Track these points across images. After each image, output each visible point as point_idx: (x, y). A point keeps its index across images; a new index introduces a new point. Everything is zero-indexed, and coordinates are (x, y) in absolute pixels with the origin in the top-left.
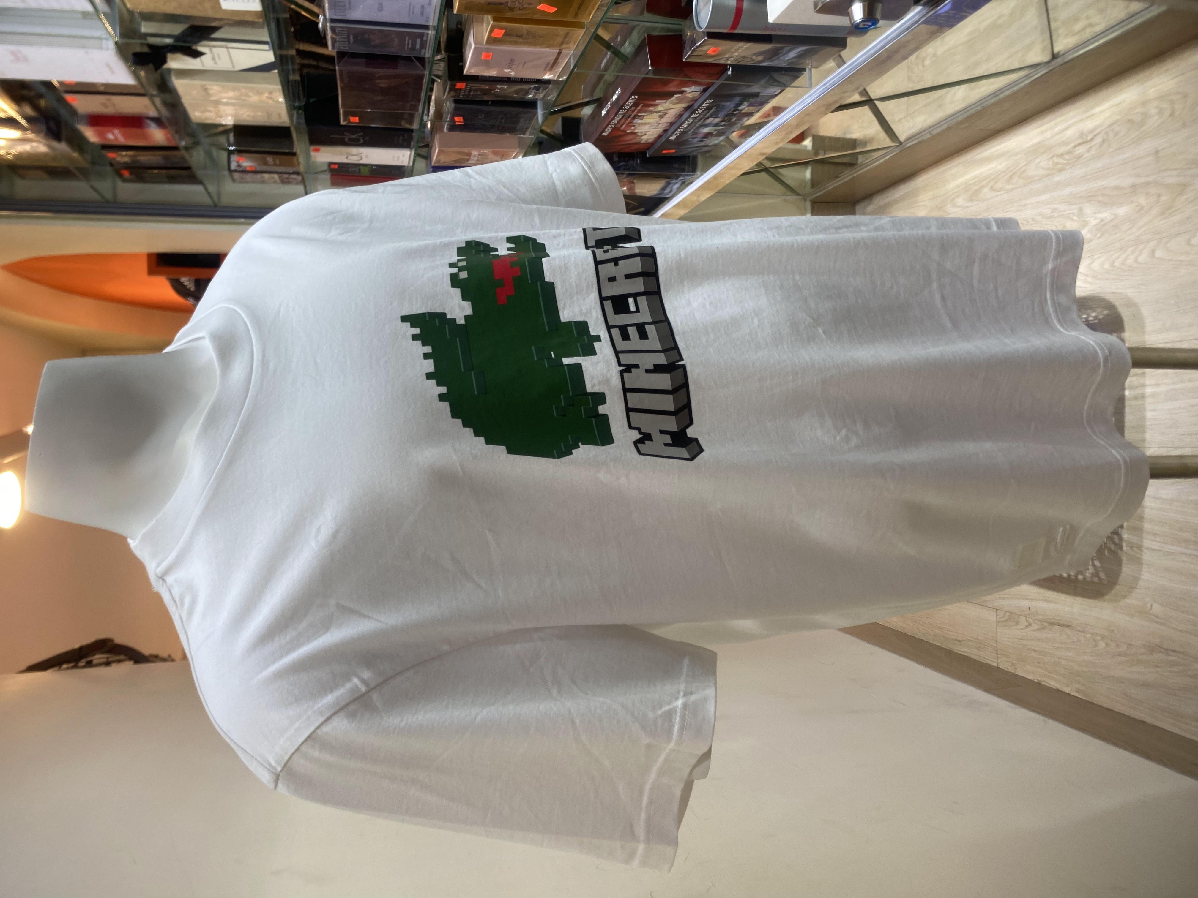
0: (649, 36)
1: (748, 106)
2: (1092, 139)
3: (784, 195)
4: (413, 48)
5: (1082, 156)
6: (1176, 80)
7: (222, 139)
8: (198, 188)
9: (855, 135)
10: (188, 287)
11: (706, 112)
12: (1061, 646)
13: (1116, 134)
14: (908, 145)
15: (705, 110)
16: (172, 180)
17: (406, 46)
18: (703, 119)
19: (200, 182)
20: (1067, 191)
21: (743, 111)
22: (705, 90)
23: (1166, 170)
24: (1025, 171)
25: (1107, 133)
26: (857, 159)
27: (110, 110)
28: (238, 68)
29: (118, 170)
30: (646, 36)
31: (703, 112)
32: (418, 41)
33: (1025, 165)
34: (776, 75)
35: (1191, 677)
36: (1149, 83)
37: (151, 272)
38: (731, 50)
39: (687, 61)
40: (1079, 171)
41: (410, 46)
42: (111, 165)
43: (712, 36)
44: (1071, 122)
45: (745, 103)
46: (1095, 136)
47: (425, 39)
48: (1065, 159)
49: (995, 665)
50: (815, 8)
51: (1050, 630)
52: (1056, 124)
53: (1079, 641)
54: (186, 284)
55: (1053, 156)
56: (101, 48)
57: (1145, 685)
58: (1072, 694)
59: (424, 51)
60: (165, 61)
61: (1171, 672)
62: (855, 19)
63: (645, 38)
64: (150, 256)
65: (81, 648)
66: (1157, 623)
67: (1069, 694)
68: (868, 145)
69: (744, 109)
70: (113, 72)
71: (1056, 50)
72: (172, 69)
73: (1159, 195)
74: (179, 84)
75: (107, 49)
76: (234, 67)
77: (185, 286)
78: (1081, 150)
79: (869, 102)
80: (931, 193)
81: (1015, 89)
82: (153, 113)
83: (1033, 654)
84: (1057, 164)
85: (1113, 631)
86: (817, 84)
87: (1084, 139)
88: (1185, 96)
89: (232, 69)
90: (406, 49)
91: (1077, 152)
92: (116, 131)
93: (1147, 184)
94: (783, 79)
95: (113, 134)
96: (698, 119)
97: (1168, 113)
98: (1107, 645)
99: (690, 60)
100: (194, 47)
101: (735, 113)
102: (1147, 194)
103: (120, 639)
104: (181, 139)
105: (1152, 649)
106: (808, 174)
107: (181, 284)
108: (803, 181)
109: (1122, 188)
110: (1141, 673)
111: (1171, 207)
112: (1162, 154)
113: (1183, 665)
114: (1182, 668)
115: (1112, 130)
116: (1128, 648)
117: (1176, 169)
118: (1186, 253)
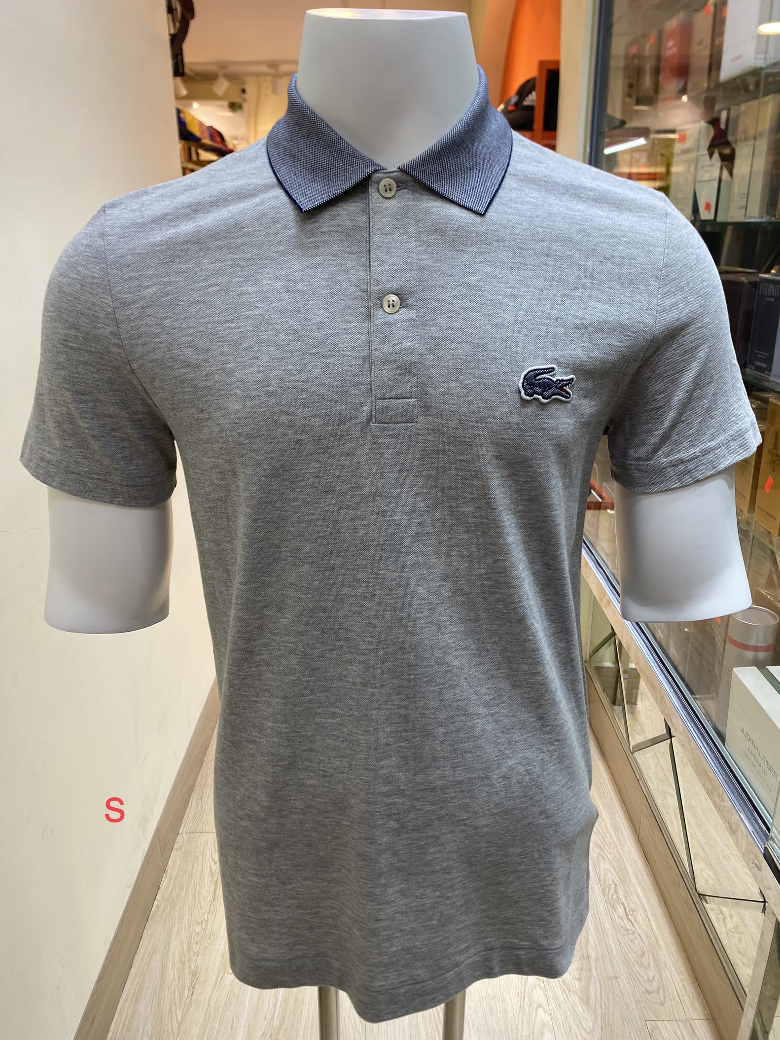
2: (629, 920)
3: (591, 644)
5: (615, 911)
6: (676, 994)
9: (639, 703)
10: (526, 98)
12: (197, 892)
13: (631, 941)
14: (630, 758)
23: (601, 986)
24: (604, 859)
25: (633, 933)
26: (619, 705)
29: (639, 40)
33: (608, 859)
35: (170, 1008)
36: (674, 970)
37: (542, 63)
40: (602, 907)
42: (643, 36)
44: (644, 900)
46: (632, 922)
48: (612, 895)
49: (181, 831)
51: (211, 882)
52: (642, 888)
53: (201, 908)
54: (530, 97)
55: (616, 885)
56: (757, 53)
57: (163, 967)
58: (156, 901)
61: (175, 990)
64: (557, 63)
66: (217, 979)
67: (156, 898)
68: (630, 715)
70: (732, 60)
71: (707, 898)
75: (756, 59)
77: (527, 95)
78: (621, 910)
79: (669, 735)
83: (190, 867)
84: (609, 888)
85: (210, 939)
87: (629, 913)
91: (618, 906)
92: (675, 50)
93: (590, 970)
95: (673, 46)
97: (649, 988)
98: (198, 934)
103: (193, 24)
105: (194, 975)
106: (608, 664)
107: (530, 92)
108: (602, 660)
109: (586, 946)
110: (174, 964)
111: (569, 991)
112: (614, 982)
113: (180, 1001)
114: (178, 1000)
115: (636, 938)
116: (195, 953)
117: (601, 995)
118: (531, 1004)
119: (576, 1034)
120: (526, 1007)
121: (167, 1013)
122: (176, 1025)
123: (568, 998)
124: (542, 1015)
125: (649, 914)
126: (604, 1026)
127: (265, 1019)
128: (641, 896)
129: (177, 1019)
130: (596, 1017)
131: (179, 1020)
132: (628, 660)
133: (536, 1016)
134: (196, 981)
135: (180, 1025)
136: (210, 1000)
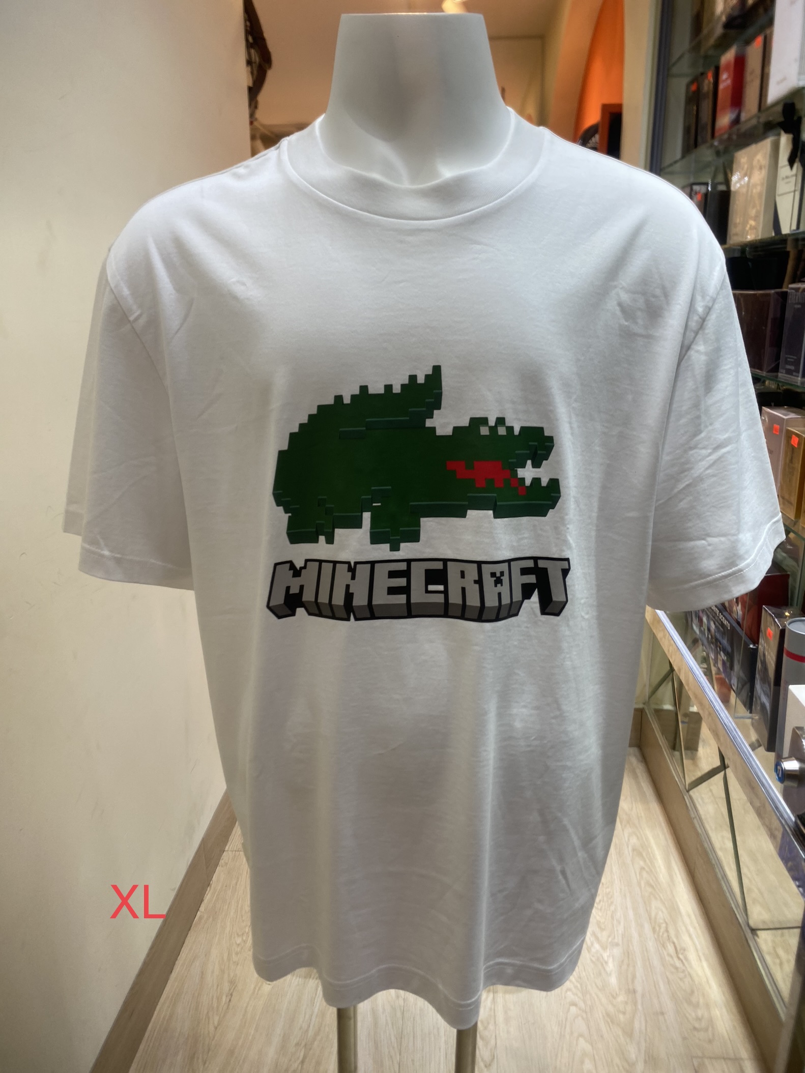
0: (788, 576)
1: (723, 660)
2: (679, 958)
3: (650, 685)
4: (787, 362)
5: (665, 948)
6: (725, 1034)
7: (720, 178)
8: (678, 154)
9: (701, 750)
10: (590, 141)
11: (720, 622)
13: (681, 979)
14: (685, 797)
15: (722, 622)
16: (687, 130)
17: (789, 356)
18: (714, 620)
19: (683, 157)
20: (635, 935)
21: (719, 656)
22: (738, 623)
23: (646, 1021)
24: (656, 898)
25: (683, 971)
26: (678, 751)
27: (748, 77)
28: (779, 200)
29: (697, 79)
30: (788, 573)
31: (720, 620)
32: (792, 368)
33: (661, 899)
34: (748, 686)
35: (208, 1013)
36: (724, 1010)
37: (605, 108)
38: (769, 649)
39: (763, 610)
40: (651, 945)
41: (789, 359)
42: (702, 74)
43: (783, 633)
45: (726, 658)
46: (682, 961)
47: (794, 374)
48: (663, 934)
49: (227, 848)
50: (798, 728)
52: (695, 928)
53: (243, 921)
54: (593, 139)
55: (666, 923)
56: (799, 73)
57: (202, 974)
58: (198, 913)
59: (784, 372)
60: (786, 132)
61: (213, 996)
62: (784, 763)
63: (786, 572)
64: (620, 106)
65: (263, 39)
66: (255, 988)
67: (198, 910)
68: (689, 762)
69: (721, 656)
70: (779, 83)
71: (759, 932)
72: (780, 137)
73: (624, 1013)
74: (767, 143)
75: (799, 80)
76: (779, 195)
77: (590, 138)
78: (671, 949)
79: (723, 766)
80: (643, 815)
81: (728, 895)
82: (744, 117)
83: (234, 882)
84: (660, 927)
86: (736, 723)
87: (679, 952)
88: (710, 1042)
89: (777, 194)
90: (786, 356)
91: (668, 945)
92: (729, 82)
93: (635, 1003)
94: (744, 693)
95: (727, 79)
96: (714, 614)
97: (697, 1025)
98: (238, 945)
99: (763, 611)
100: (797, 160)
101: (718, 649)
102: (626, 1003)
103: (270, 74)
104: (721, 142)
105: (232, 982)
106: (668, 707)
107: (593, 135)
108: (660, 702)
109: (633, 981)
110: (213, 972)
111: (612, 1022)
112: (661, 1018)
113: (218, 1007)
114: (215, 1006)
115: (685, 976)
116: (234, 962)
117: (646, 1029)
118: (572, 1033)
119: (618, 1067)
120: (567, 1037)
121: (204, 1017)
122: (212, 1028)
123: (610, 1029)
124: (583, 1044)
125: (701, 954)
126: (647, 1059)
127: (300, 1029)
128: (694, 936)
129: (214, 1023)
130: (639, 1050)
131: (216, 1023)
132: (689, 704)
133: (577, 1045)
134: (234, 988)
135: (216, 1028)
136: (247, 1007)
